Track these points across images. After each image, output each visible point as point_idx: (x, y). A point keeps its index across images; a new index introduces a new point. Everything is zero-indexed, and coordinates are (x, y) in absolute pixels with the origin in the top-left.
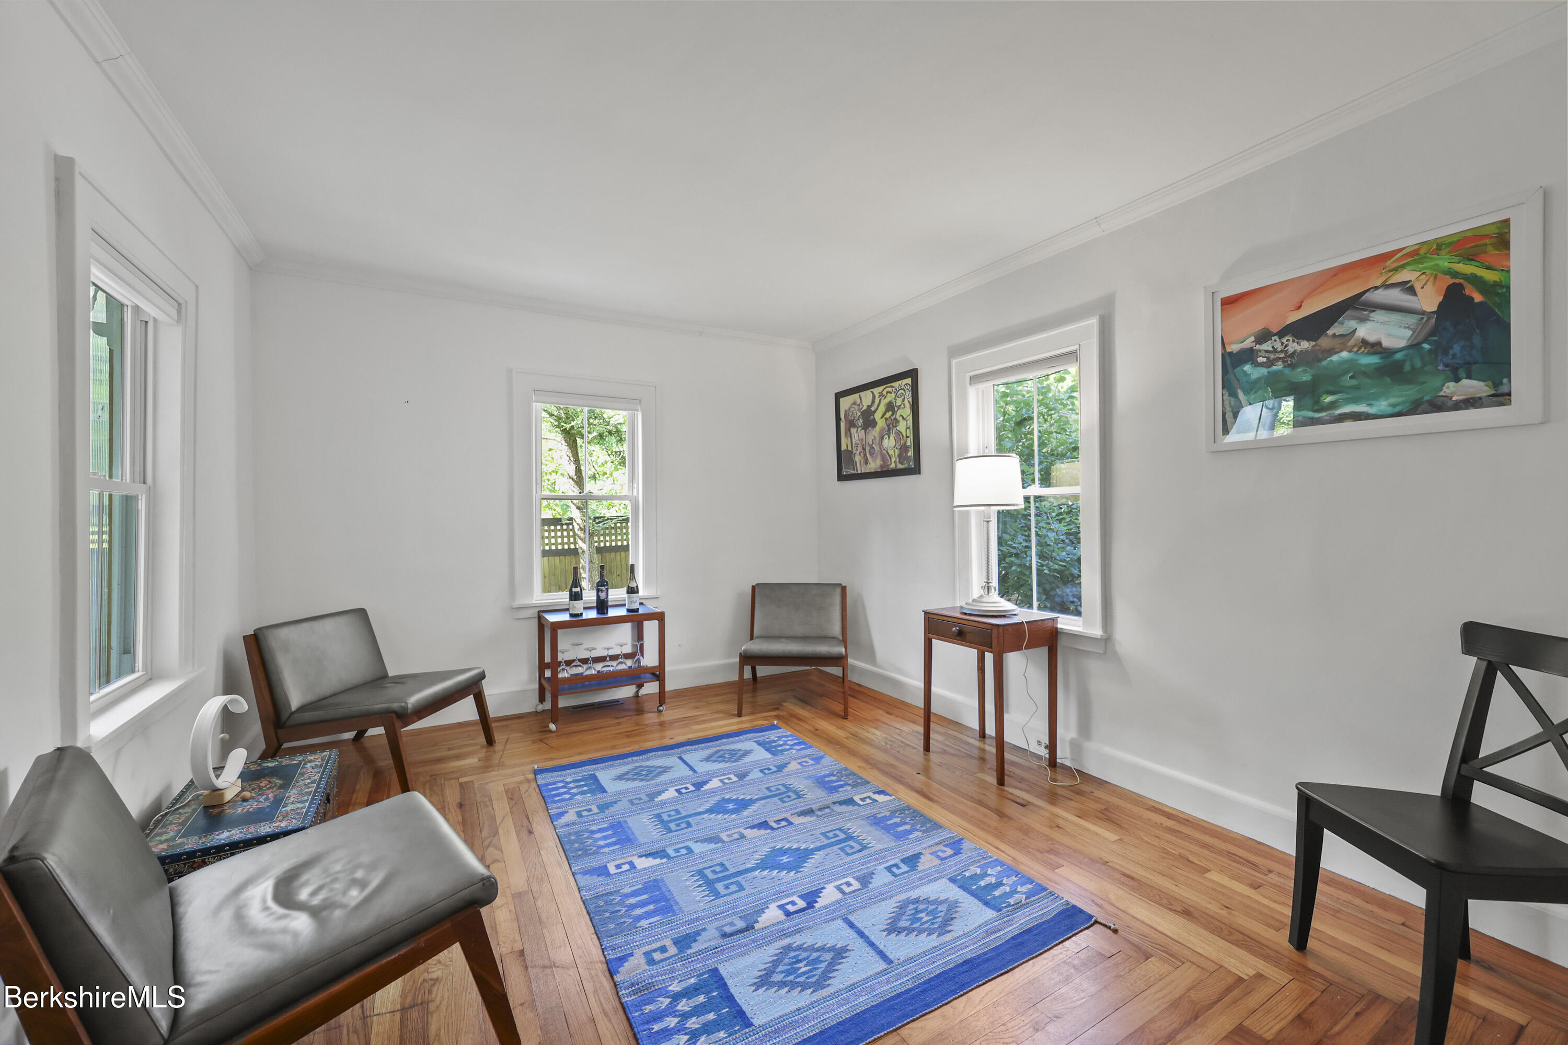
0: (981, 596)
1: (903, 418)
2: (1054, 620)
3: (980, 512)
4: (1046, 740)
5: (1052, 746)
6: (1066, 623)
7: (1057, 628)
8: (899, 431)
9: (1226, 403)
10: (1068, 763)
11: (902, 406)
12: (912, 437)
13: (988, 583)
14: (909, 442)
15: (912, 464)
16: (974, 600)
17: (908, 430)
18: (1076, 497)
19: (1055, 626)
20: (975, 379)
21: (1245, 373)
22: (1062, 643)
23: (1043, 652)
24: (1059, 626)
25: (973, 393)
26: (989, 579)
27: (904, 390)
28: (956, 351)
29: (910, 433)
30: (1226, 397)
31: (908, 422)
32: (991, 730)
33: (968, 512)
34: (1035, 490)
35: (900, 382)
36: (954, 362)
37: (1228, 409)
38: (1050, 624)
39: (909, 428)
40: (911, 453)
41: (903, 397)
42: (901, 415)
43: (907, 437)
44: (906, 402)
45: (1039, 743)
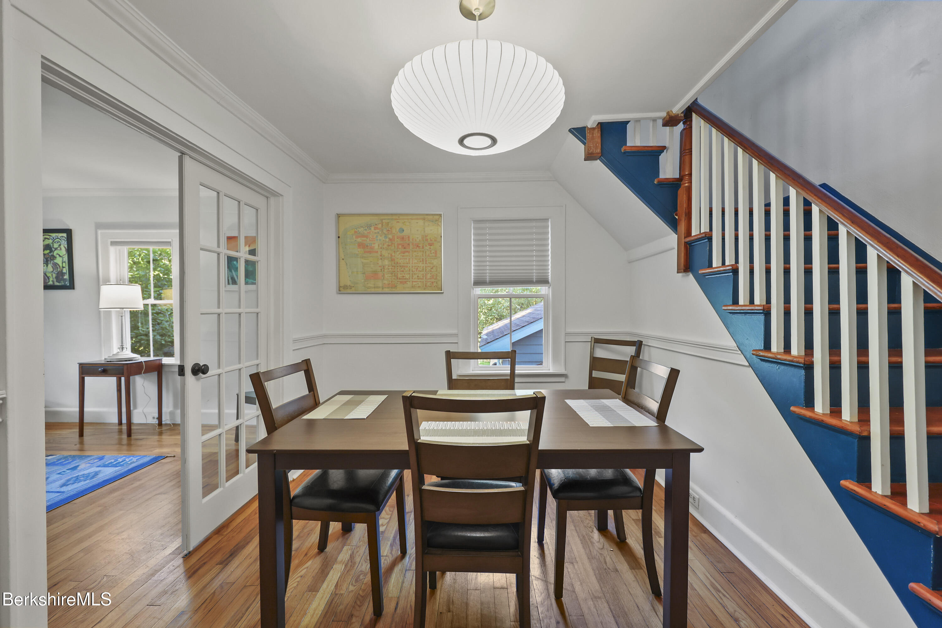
0: (118, 352)
1: (60, 256)
2: (161, 360)
3: (117, 311)
4: (156, 415)
5: (160, 418)
6: (166, 361)
7: (162, 363)
8: (57, 263)
9: (229, 274)
10: (168, 422)
11: (59, 249)
12: (67, 267)
13: (122, 346)
14: (65, 270)
15: (68, 283)
16: (113, 355)
17: (64, 263)
18: (171, 305)
19: (161, 362)
20: (113, 243)
21: (234, 264)
22: (165, 370)
23: (154, 375)
24: (163, 363)
25: (112, 250)
26: (122, 344)
27: (61, 240)
28: (99, 226)
29: (66, 265)
30: (229, 271)
31: (64, 259)
32: (124, 421)
33: (110, 311)
34: (151, 301)
35: (57, 234)
36: (99, 232)
37: (229, 276)
38: (158, 362)
39: (65, 262)
40: (66, 277)
41: (59, 243)
42: (57, 254)
43: (63, 267)
44: (62, 246)
45: (154, 418)
